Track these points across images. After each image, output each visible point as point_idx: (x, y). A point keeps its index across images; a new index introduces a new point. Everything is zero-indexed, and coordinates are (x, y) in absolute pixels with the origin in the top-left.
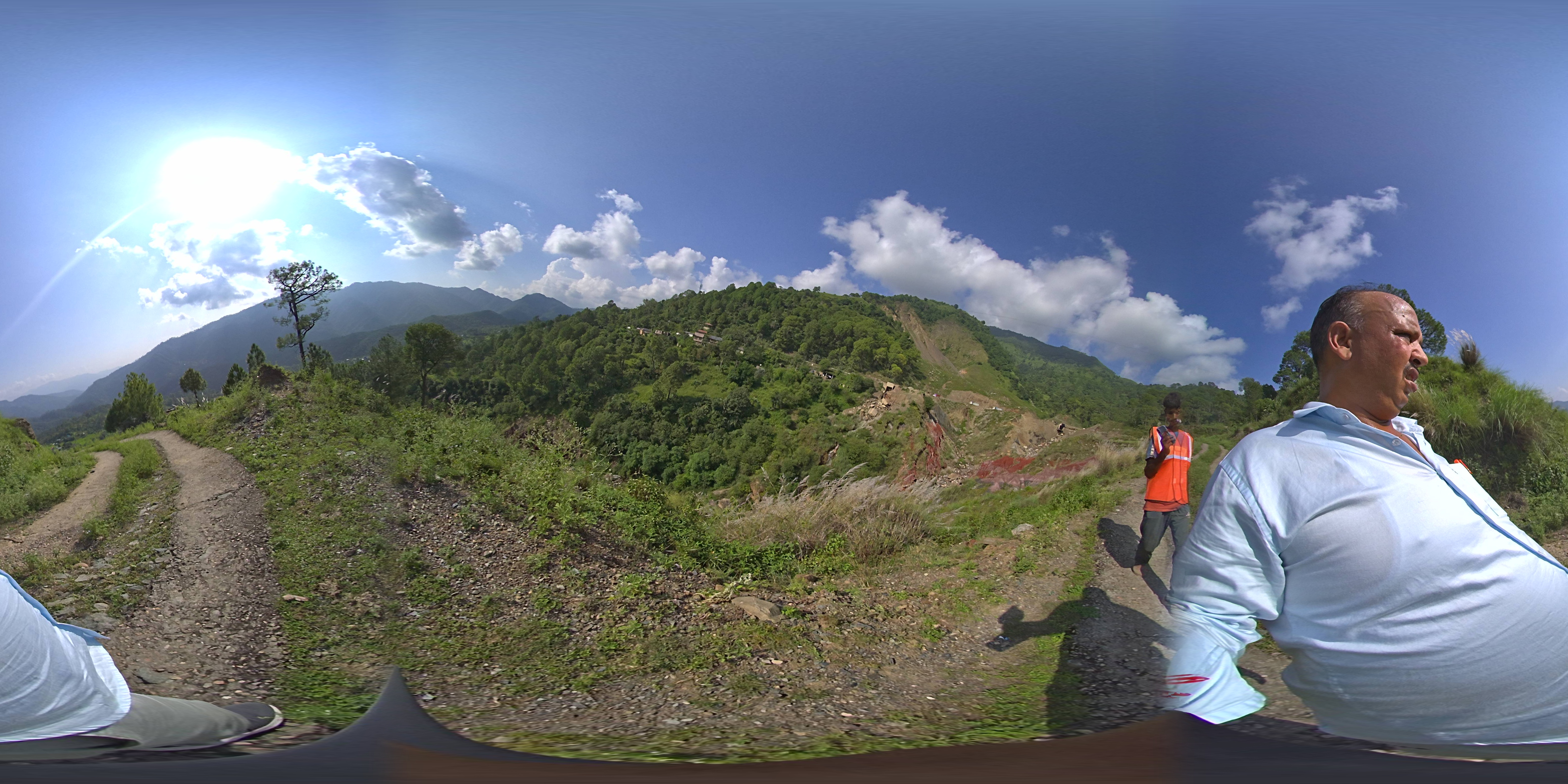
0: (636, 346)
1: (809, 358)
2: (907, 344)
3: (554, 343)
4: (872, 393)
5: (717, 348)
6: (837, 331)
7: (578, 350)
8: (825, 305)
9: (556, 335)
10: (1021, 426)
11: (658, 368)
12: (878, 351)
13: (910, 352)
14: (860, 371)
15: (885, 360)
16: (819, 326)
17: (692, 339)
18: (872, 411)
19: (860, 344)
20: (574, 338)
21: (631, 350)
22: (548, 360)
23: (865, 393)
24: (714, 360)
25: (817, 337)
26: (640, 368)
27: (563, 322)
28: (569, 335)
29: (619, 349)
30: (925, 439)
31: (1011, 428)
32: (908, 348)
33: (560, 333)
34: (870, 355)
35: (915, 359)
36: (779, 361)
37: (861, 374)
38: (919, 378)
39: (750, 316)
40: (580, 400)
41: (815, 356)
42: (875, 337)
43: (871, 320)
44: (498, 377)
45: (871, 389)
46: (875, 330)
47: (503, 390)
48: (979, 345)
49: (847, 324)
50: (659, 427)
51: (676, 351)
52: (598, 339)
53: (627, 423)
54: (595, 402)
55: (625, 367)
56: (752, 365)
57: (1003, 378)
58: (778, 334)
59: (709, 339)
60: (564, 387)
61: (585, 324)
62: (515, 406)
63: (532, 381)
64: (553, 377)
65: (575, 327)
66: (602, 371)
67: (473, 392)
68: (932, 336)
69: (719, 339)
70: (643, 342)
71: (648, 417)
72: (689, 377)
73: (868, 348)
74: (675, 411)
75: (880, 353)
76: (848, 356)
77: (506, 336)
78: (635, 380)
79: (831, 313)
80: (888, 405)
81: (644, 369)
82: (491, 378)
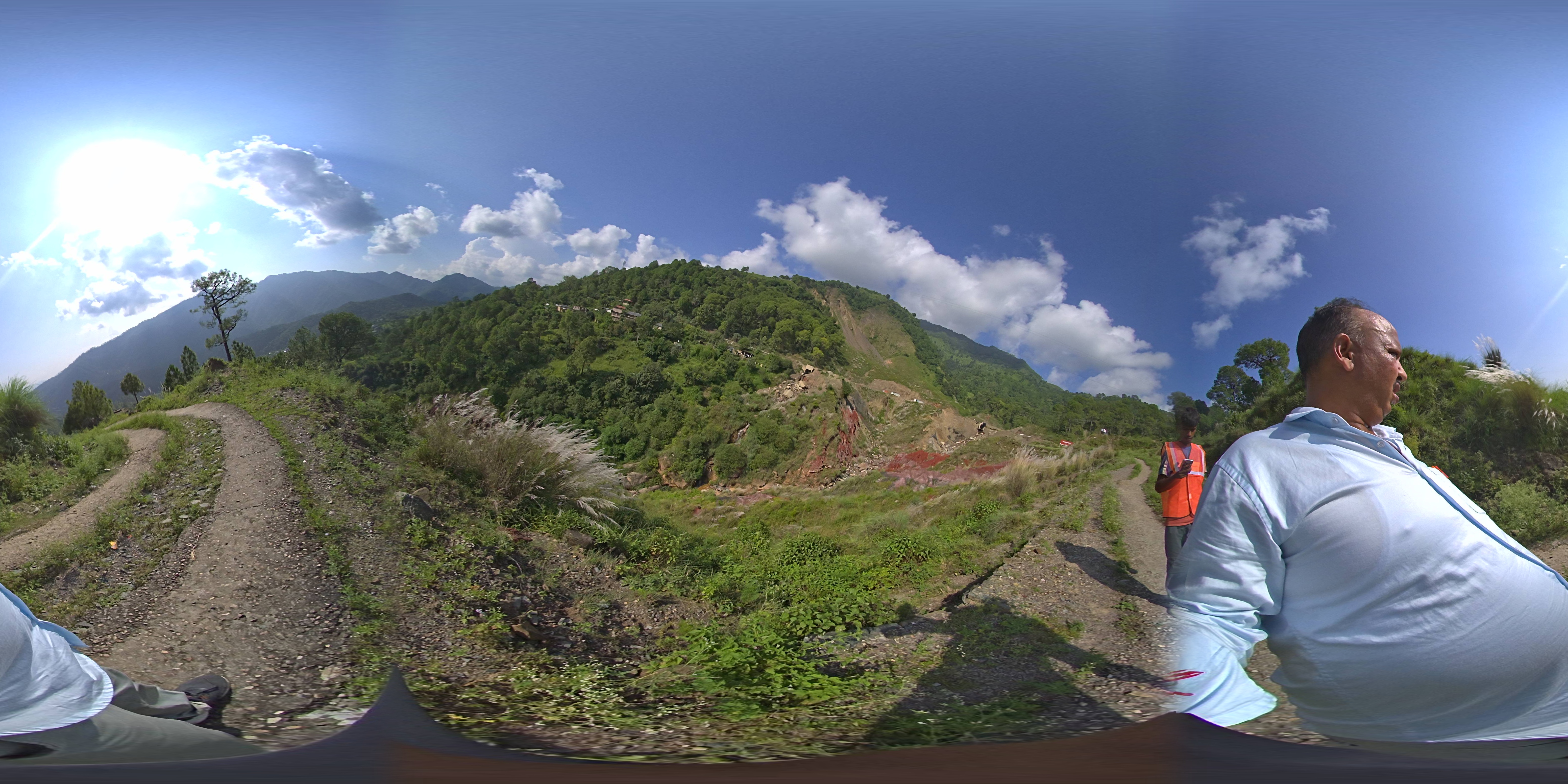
0: (553, 322)
1: (729, 336)
2: (833, 328)
3: (471, 321)
4: (789, 374)
5: (635, 324)
6: (759, 311)
7: (496, 327)
8: (750, 285)
9: (474, 314)
10: (941, 421)
11: (574, 344)
12: (801, 333)
13: (835, 337)
14: (781, 352)
15: (807, 343)
16: (741, 305)
17: (610, 314)
18: (787, 393)
19: (783, 325)
20: (491, 316)
21: (546, 327)
22: (465, 339)
23: (783, 374)
24: (631, 335)
25: (738, 317)
26: (557, 344)
27: (480, 302)
28: (485, 313)
29: (534, 325)
30: (839, 425)
31: (930, 422)
32: (833, 333)
33: (477, 313)
34: (793, 337)
35: (839, 345)
36: (698, 338)
37: (781, 355)
38: (841, 364)
39: (671, 293)
40: (497, 376)
41: (735, 335)
42: (799, 319)
43: (797, 302)
44: (418, 358)
45: (788, 370)
46: (800, 312)
47: (423, 371)
48: (908, 337)
49: (771, 304)
50: (573, 401)
51: (592, 326)
52: (514, 317)
53: (542, 396)
54: (512, 377)
55: (541, 343)
56: (668, 341)
57: (928, 372)
58: (698, 311)
59: (627, 315)
60: (482, 364)
61: (502, 302)
62: (436, 386)
63: (450, 360)
64: (472, 355)
65: (491, 306)
66: (518, 348)
67: (394, 375)
68: (861, 324)
69: (638, 314)
70: (560, 317)
71: (562, 391)
72: (605, 351)
73: (790, 329)
74: (589, 384)
75: (802, 335)
76: (769, 337)
77: (425, 317)
78: (551, 356)
79: (756, 293)
80: (805, 388)
81: (560, 345)
82: (411, 359)
